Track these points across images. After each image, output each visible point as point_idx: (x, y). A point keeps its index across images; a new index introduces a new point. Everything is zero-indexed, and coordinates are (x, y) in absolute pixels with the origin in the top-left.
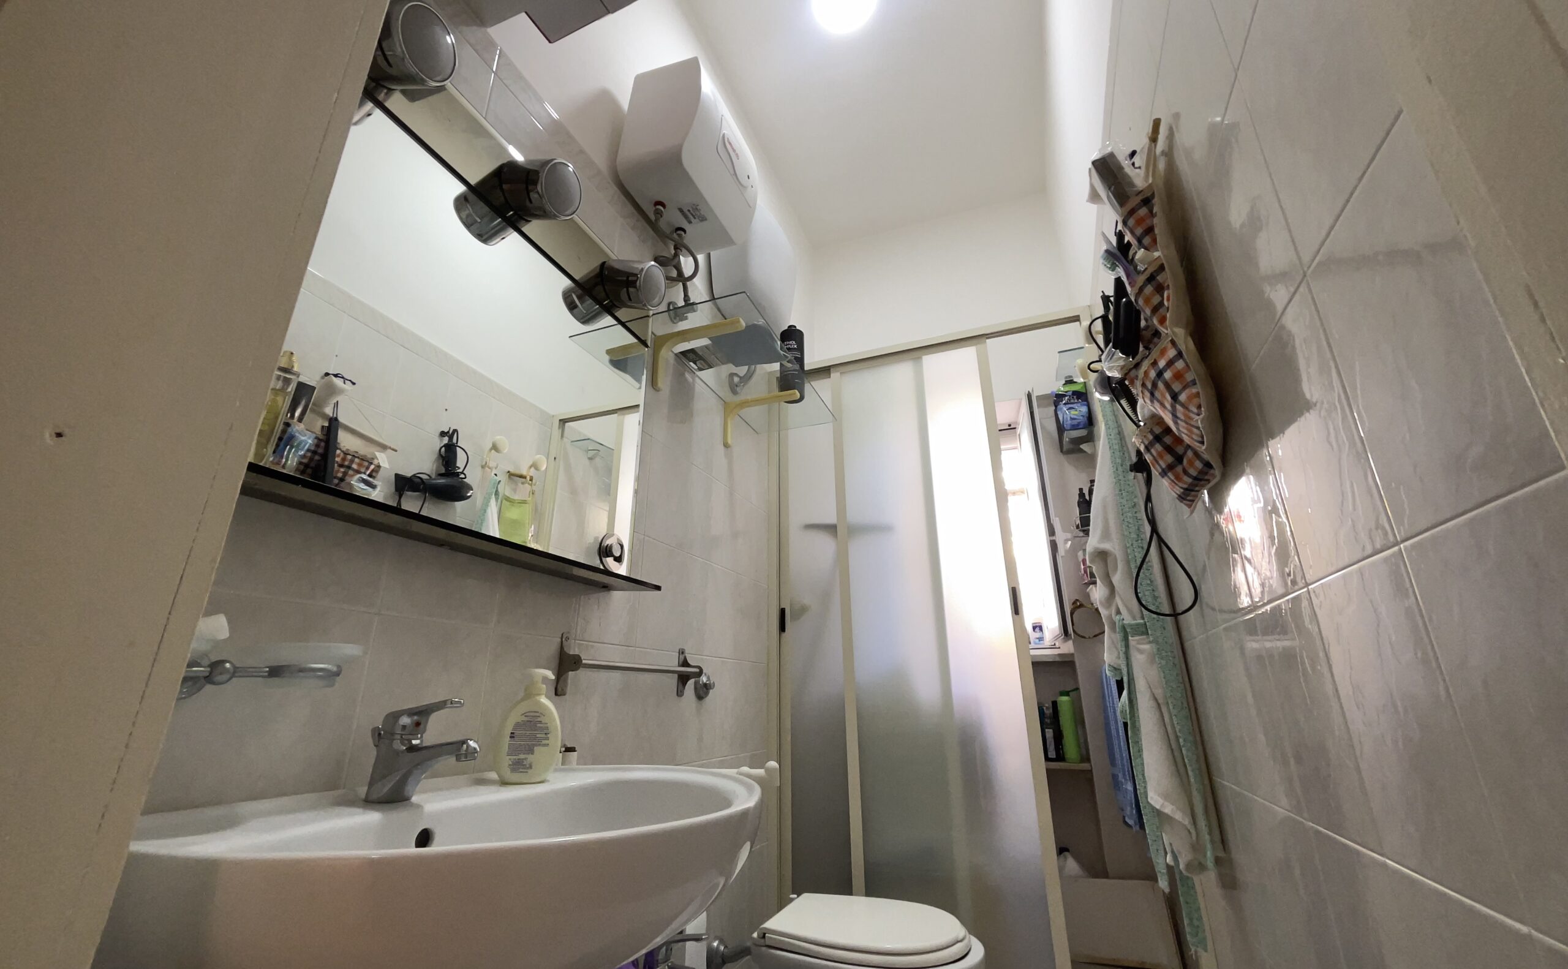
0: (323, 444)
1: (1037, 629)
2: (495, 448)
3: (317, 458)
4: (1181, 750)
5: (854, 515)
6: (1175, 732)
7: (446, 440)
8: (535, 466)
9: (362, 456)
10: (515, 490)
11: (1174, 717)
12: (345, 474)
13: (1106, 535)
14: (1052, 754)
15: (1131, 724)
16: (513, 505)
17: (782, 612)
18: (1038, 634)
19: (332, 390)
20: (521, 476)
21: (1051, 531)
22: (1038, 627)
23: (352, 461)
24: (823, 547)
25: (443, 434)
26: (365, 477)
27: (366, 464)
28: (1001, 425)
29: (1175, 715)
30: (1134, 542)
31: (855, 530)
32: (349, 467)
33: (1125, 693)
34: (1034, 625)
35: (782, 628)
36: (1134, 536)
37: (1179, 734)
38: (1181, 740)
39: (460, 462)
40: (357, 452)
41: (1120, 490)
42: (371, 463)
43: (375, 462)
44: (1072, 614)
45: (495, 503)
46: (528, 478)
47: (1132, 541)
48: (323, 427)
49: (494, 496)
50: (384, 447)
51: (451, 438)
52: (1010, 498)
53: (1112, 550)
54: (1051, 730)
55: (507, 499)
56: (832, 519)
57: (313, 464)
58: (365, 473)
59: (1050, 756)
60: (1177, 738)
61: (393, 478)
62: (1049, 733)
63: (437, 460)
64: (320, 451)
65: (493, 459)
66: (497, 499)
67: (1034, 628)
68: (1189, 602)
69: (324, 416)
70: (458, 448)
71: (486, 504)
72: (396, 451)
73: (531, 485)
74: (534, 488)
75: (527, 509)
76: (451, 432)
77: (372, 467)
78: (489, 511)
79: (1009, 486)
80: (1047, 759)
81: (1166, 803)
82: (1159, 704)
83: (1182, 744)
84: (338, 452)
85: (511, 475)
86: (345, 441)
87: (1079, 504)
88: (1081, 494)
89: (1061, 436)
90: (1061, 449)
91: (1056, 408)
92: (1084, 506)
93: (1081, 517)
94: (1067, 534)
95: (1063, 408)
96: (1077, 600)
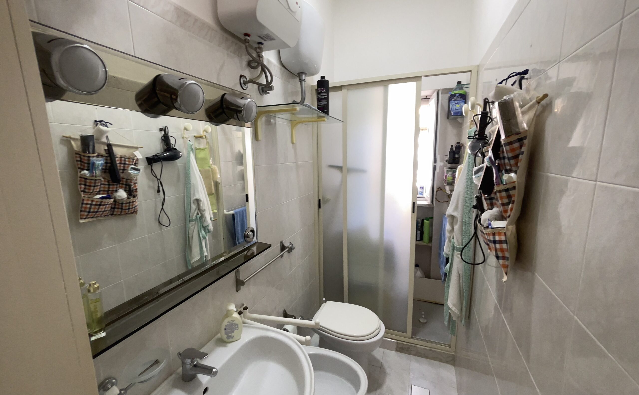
0: (109, 158)
1: (422, 188)
2: (186, 129)
3: (109, 165)
4: (463, 294)
5: (351, 163)
6: (463, 287)
7: (163, 133)
8: (205, 131)
9: (128, 157)
10: (199, 143)
11: (464, 283)
12: (124, 167)
13: (456, 208)
14: (418, 239)
15: (448, 275)
16: (201, 151)
17: (319, 201)
18: (421, 190)
19: (102, 133)
20: (201, 137)
21: (435, 161)
22: (422, 187)
23: (125, 161)
24: (336, 176)
25: (161, 129)
26: (133, 166)
27: (132, 160)
28: (422, 96)
29: (464, 282)
30: (467, 215)
31: (350, 170)
32: (125, 164)
33: (448, 265)
34: (421, 186)
35: (320, 207)
36: (467, 212)
37: (464, 289)
38: (464, 291)
39: (172, 141)
40: (125, 156)
41: (467, 190)
42: (134, 159)
43: (135, 158)
44: (436, 192)
45: (193, 154)
46: (204, 137)
47: (466, 214)
48: (105, 150)
49: (191, 151)
50: (137, 148)
51: (165, 131)
52: (421, 132)
53: (457, 216)
54: (419, 231)
55: (197, 149)
56: (340, 164)
57: (108, 168)
58: (132, 165)
59: (418, 240)
60: (463, 290)
61: (145, 159)
62: (419, 232)
63: (162, 142)
64: (109, 161)
65: (186, 134)
66: (193, 152)
67: (420, 187)
68: (481, 262)
69: (103, 143)
70: (170, 137)
71: (189, 157)
72: (142, 148)
73: (206, 139)
74: (208, 140)
75: (207, 151)
76: (164, 128)
77: (135, 160)
78: (191, 159)
79: (421, 126)
80: (416, 240)
81: (453, 307)
82: (459, 276)
83: (464, 292)
84: (117, 159)
85: (196, 137)
86: (118, 151)
87: (450, 152)
88: (452, 148)
89: (449, 111)
90: (448, 118)
91: (449, 100)
92: (452, 154)
93: (449, 158)
94: (442, 163)
95: (453, 102)
96: (440, 188)
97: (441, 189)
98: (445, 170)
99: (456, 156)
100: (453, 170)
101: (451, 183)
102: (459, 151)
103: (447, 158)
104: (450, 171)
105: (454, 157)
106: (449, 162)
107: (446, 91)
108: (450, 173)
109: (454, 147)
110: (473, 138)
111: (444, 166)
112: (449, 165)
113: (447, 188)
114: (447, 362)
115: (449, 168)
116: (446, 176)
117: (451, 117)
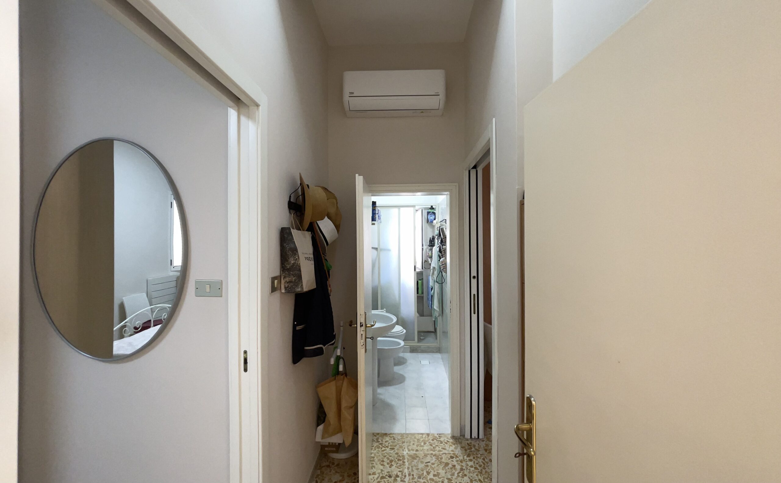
5: (382, 246)
6: (439, 298)
21: (423, 246)
31: (381, 250)
33: (433, 290)
44: (424, 263)
56: (377, 247)
87: (429, 241)
88: (430, 239)
89: (428, 220)
90: (427, 223)
91: (428, 215)
92: (430, 242)
93: (429, 243)
94: (426, 247)
95: (429, 216)
96: (425, 260)
97: (426, 262)
98: (428, 250)
99: (433, 243)
100: (431, 250)
101: (431, 257)
102: (434, 240)
103: (428, 244)
104: (430, 251)
105: (432, 243)
106: (430, 246)
107: (425, 209)
108: (430, 252)
109: (431, 238)
110: (437, 235)
111: (427, 248)
112: (430, 248)
113: (429, 260)
114: (437, 352)
115: (430, 249)
116: (428, 253)
117: (429, 223)
